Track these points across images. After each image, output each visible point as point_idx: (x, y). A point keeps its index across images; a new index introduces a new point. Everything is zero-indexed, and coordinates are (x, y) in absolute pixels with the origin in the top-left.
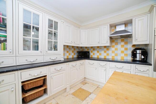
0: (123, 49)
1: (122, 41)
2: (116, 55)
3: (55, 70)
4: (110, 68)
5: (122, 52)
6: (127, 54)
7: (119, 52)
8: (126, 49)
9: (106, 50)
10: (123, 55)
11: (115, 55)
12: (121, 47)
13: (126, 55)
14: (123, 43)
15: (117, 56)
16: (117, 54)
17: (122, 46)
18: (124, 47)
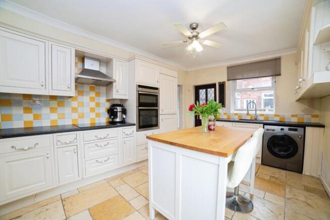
0: (93, 105)
1: (92, 89)
2: (82, 116)
4: (87, 142)
5: (92, 110)
6: (100, 114)
7: (86, 110)
8: (98, 105)
9: (56, 106)
10: (93, 115)
11: (79, 118)
12: (91, 101)
13: (98, 115)
14: (93, 94)
15: (83, 118)
16: (83, 114)
17: (92, 99)
18: (94, 101)
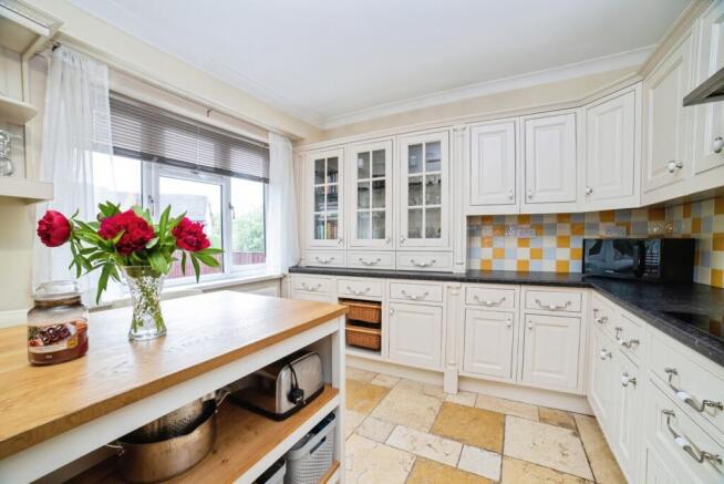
3: (402, 296)
